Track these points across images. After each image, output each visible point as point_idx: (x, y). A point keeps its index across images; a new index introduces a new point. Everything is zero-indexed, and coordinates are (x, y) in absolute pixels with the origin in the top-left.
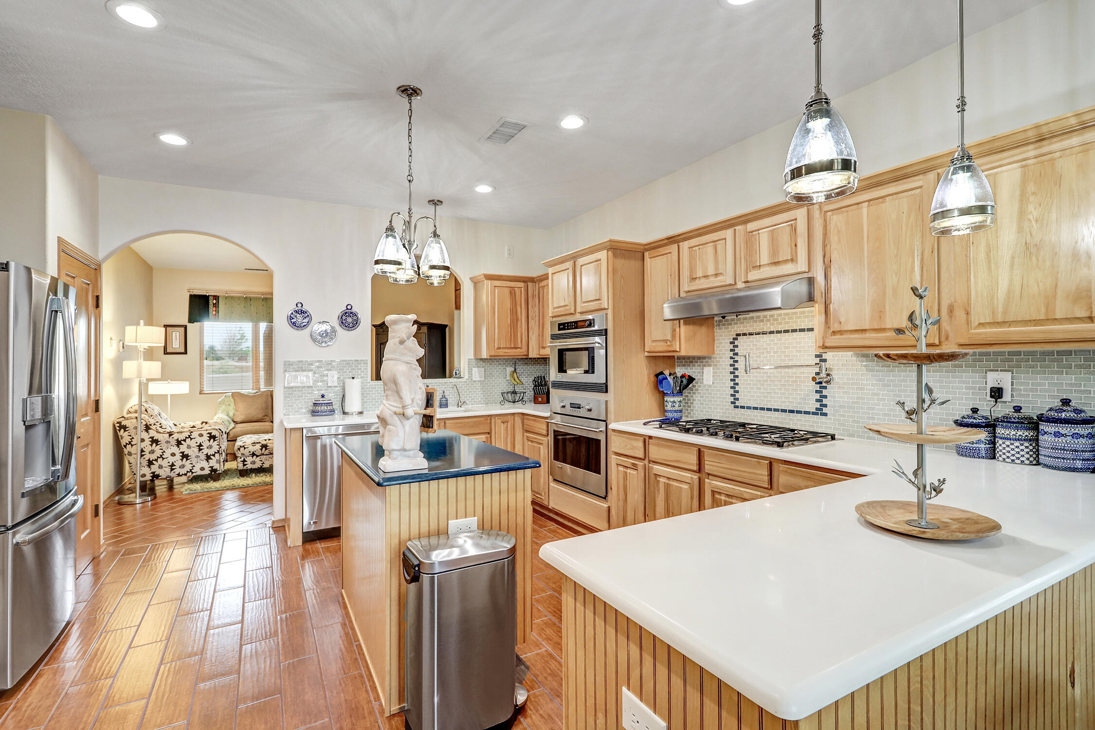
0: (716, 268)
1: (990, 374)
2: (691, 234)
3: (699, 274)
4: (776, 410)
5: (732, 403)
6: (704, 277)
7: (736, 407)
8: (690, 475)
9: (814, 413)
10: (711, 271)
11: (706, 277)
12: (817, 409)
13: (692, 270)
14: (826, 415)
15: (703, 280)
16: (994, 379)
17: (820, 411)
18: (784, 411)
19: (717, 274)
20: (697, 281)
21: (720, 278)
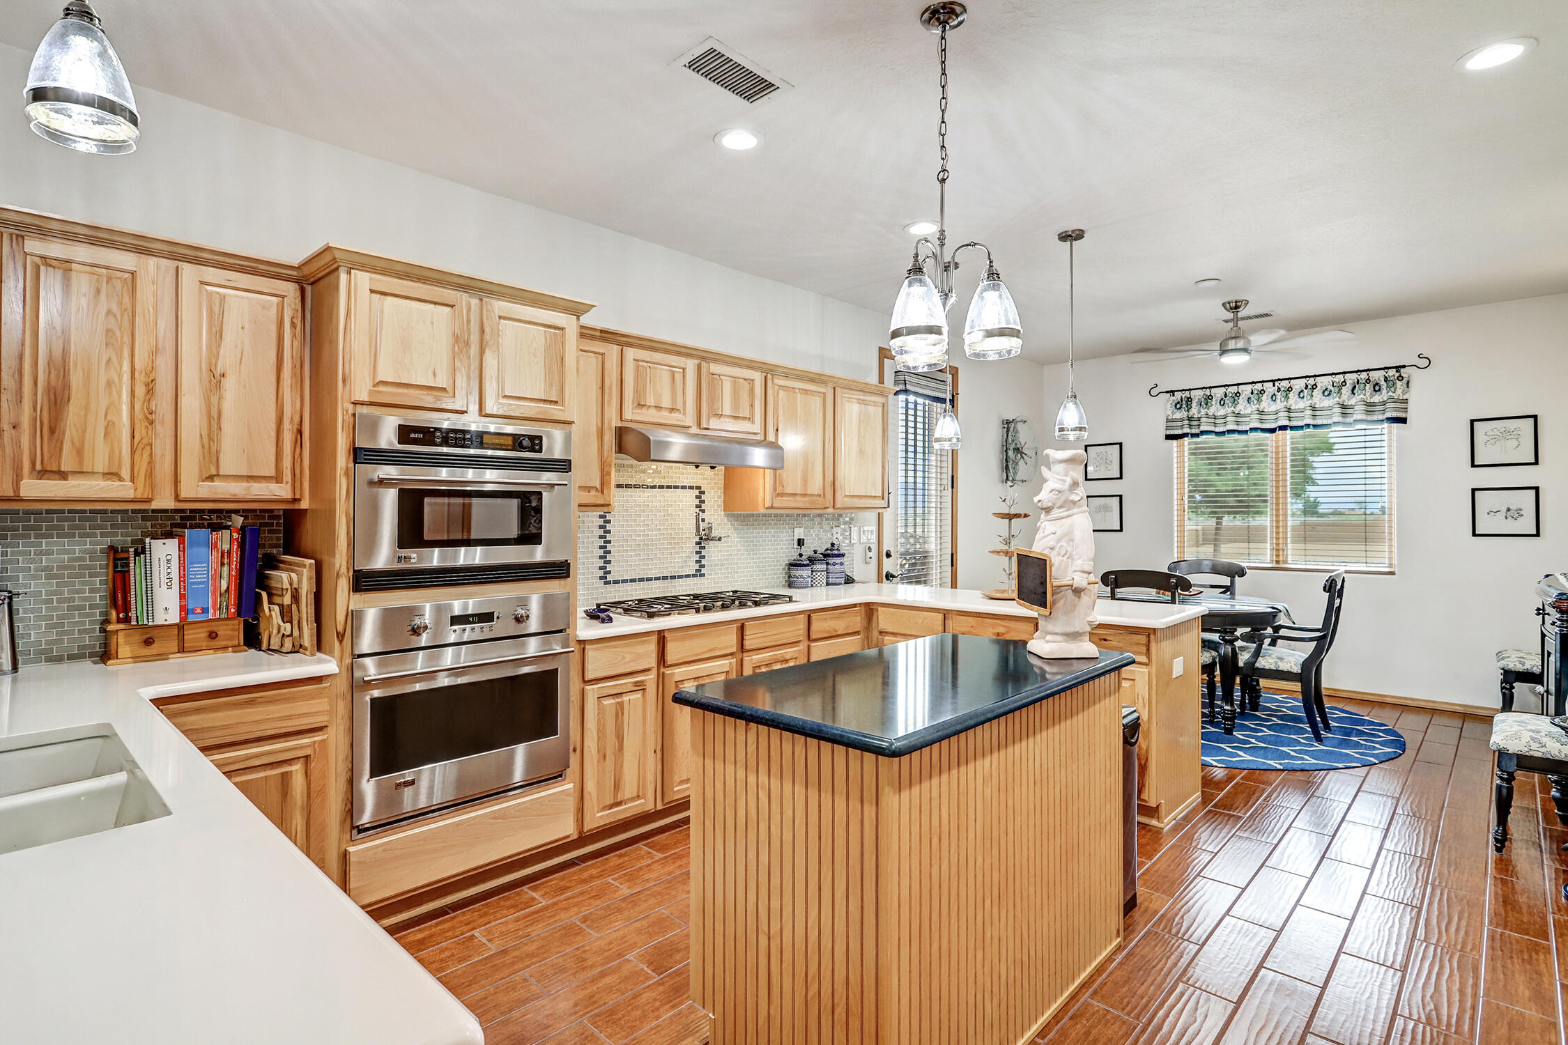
0: (674, 401)
1: (796, 530)
2: (640, 342)
3: (650, 401)
4: (657, 579)
5: (601, 578)
6: (656, 407)
7: (607, 583)
8: (727, 662)
9: (694, 576)
10: (666, 403)
11: (659, 408)
12: (696, 571)
13: (639, 391)
14: (703, 575)
15: (653, 411)
16: (799, 533)
17: (699, 574)
18: (665, 578)
19: (673, 409)
20: (644, 410)
21: (674, 415)
